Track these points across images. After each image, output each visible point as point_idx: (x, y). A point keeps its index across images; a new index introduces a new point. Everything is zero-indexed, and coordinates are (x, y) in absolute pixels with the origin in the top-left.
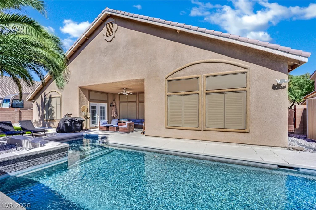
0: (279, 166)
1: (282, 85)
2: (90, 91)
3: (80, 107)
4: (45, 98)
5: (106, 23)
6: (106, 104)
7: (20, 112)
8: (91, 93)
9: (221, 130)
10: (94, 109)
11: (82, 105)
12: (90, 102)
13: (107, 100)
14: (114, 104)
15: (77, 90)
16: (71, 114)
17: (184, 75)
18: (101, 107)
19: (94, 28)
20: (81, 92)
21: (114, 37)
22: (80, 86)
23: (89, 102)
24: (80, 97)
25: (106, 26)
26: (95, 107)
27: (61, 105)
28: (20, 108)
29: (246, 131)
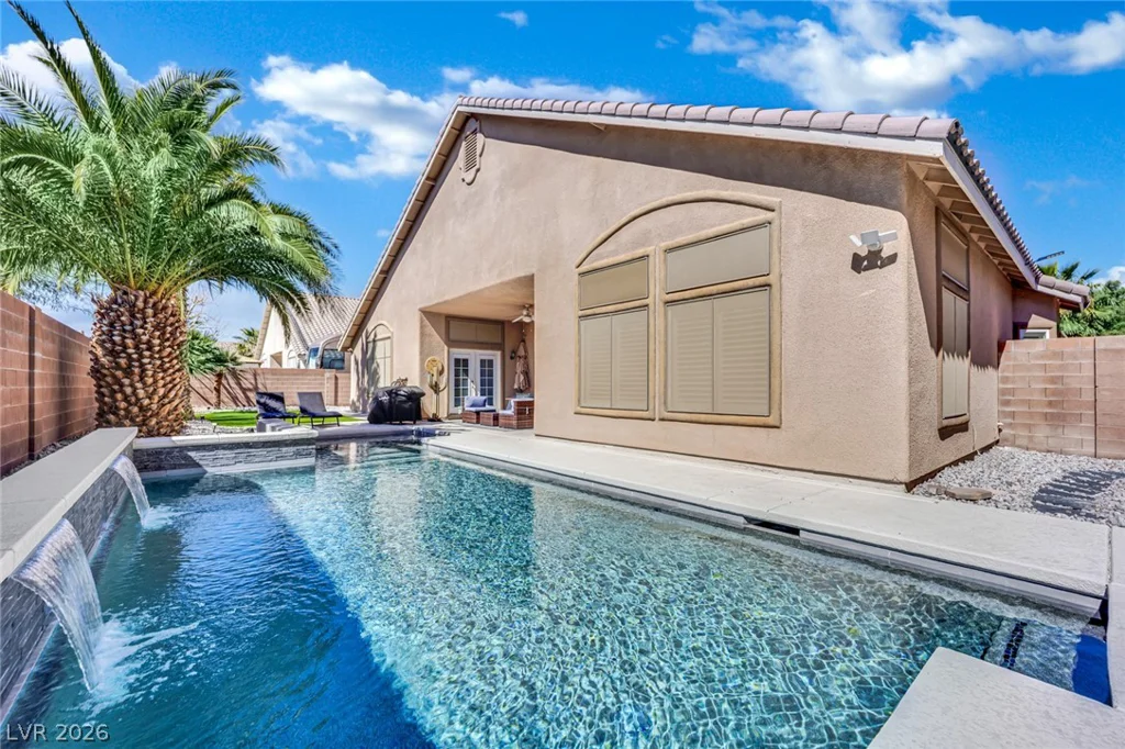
0: (749, 520)
1: (884, 254)
2: (449, 318)
3: (422, 361)
4: (367, 343)
5: (463, 136)
6: (499, 353)
7: (336, 378)
8: (452, 323)
9: (703, 418)
10: (461, 365)
11: (428, 356)
12: (449, 346)
13: (499, 340)
14: (521, 352)
15: (417, 316)
16: (406, 380)
17: (615, 252)
18: (483, 362)
19: (443, 153)
20: (427, 322)
21: (478, 170)
22: (422, 306)
23: (446, 348)
24: (423, 334)
25: (464, 143)
26: (466, 362)
27: (391, 357)
28: (337, 369)
29: (770, 421)
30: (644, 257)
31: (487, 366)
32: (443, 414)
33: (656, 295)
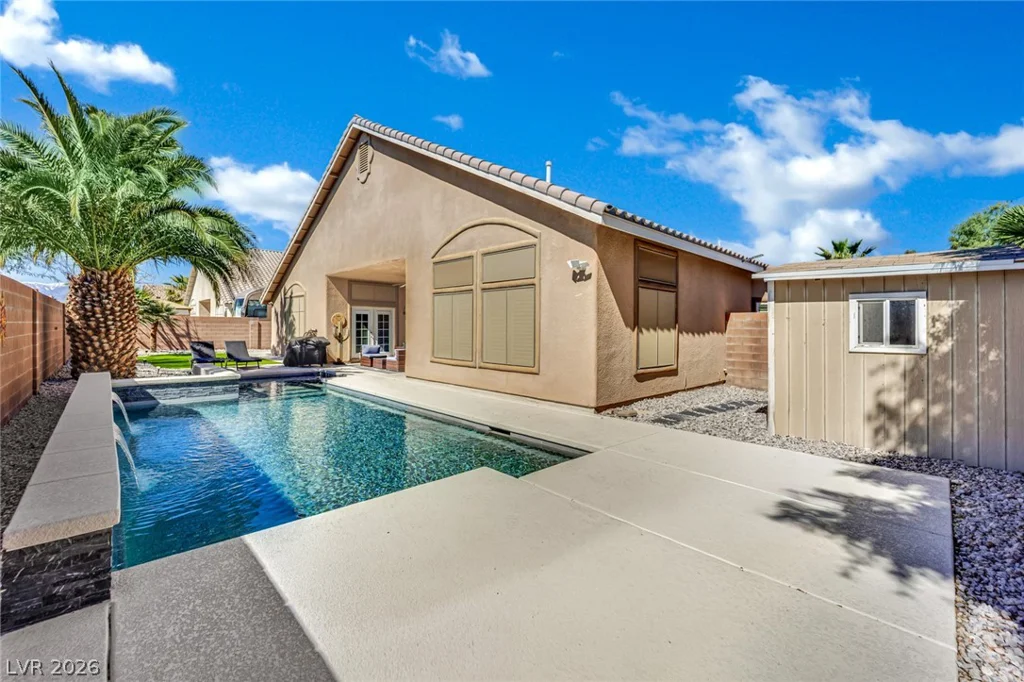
0: (493, 429)
1: (587, 273)
2: (351, 282)
3: (329, 316)
4: (285, 298)
5: (359, 145)
6: (394, 310)
7: (260, 325)
8: (355, 287)
9: (502, 367)
10: (362, 319)
11: (333, 313)
12: (351, 305)
13: (394, 300)
15: (325, 281)
16: (316, 331)
17: (455, 251)
18: (380, 316)
19: (344, 155)
20: (333, 286)
21: (369, 174)
22: (335, 272)
23: (349, 305)
24: (329, 296)
25: (359, 151)
26: (365, 317)
27: (305, 311)
28: (261, 317)
29: (534, 370)
30: (470, 257)
31: (383, 320)
32: (346, 358)
33: (478, 284)
